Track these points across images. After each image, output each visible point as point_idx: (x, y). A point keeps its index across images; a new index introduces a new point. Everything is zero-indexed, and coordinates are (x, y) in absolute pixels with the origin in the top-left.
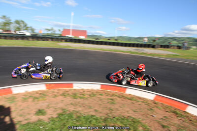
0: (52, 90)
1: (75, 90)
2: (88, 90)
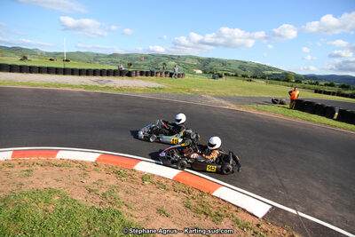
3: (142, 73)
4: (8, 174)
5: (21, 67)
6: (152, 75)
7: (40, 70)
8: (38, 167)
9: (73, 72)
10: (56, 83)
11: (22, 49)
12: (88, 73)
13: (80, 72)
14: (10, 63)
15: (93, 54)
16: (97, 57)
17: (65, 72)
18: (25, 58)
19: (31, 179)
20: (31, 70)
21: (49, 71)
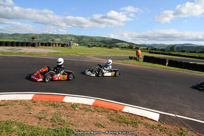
3: (42, 44)
6: (49, 46)
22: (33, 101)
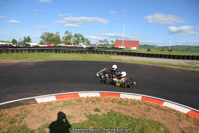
0: (105, 97)
1: (121, 98)
2: (131, 100)
4: (139, 107)
5: (148, 54)
7: (156, 56)
8: (153, 108)
9: (174, 57)
10: (165, 63)
11: (148, 45)
12: (183, 58)
13: (179, 57)
14: (143, 52)
15: (187, 46)
16: (189, 48)
17: (169, 57)
18: (149, 50)
19: (149, 113)
20: (152, 56)
21: (161, 56)
22: (187, 115)
